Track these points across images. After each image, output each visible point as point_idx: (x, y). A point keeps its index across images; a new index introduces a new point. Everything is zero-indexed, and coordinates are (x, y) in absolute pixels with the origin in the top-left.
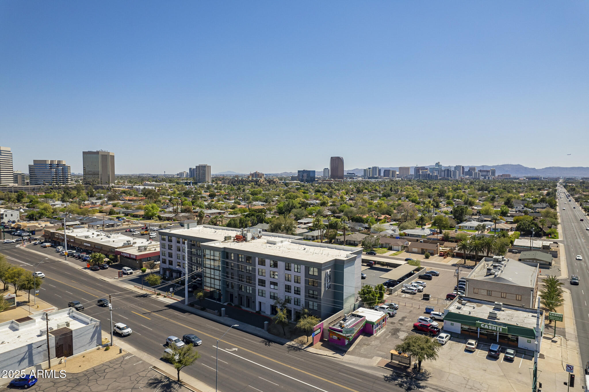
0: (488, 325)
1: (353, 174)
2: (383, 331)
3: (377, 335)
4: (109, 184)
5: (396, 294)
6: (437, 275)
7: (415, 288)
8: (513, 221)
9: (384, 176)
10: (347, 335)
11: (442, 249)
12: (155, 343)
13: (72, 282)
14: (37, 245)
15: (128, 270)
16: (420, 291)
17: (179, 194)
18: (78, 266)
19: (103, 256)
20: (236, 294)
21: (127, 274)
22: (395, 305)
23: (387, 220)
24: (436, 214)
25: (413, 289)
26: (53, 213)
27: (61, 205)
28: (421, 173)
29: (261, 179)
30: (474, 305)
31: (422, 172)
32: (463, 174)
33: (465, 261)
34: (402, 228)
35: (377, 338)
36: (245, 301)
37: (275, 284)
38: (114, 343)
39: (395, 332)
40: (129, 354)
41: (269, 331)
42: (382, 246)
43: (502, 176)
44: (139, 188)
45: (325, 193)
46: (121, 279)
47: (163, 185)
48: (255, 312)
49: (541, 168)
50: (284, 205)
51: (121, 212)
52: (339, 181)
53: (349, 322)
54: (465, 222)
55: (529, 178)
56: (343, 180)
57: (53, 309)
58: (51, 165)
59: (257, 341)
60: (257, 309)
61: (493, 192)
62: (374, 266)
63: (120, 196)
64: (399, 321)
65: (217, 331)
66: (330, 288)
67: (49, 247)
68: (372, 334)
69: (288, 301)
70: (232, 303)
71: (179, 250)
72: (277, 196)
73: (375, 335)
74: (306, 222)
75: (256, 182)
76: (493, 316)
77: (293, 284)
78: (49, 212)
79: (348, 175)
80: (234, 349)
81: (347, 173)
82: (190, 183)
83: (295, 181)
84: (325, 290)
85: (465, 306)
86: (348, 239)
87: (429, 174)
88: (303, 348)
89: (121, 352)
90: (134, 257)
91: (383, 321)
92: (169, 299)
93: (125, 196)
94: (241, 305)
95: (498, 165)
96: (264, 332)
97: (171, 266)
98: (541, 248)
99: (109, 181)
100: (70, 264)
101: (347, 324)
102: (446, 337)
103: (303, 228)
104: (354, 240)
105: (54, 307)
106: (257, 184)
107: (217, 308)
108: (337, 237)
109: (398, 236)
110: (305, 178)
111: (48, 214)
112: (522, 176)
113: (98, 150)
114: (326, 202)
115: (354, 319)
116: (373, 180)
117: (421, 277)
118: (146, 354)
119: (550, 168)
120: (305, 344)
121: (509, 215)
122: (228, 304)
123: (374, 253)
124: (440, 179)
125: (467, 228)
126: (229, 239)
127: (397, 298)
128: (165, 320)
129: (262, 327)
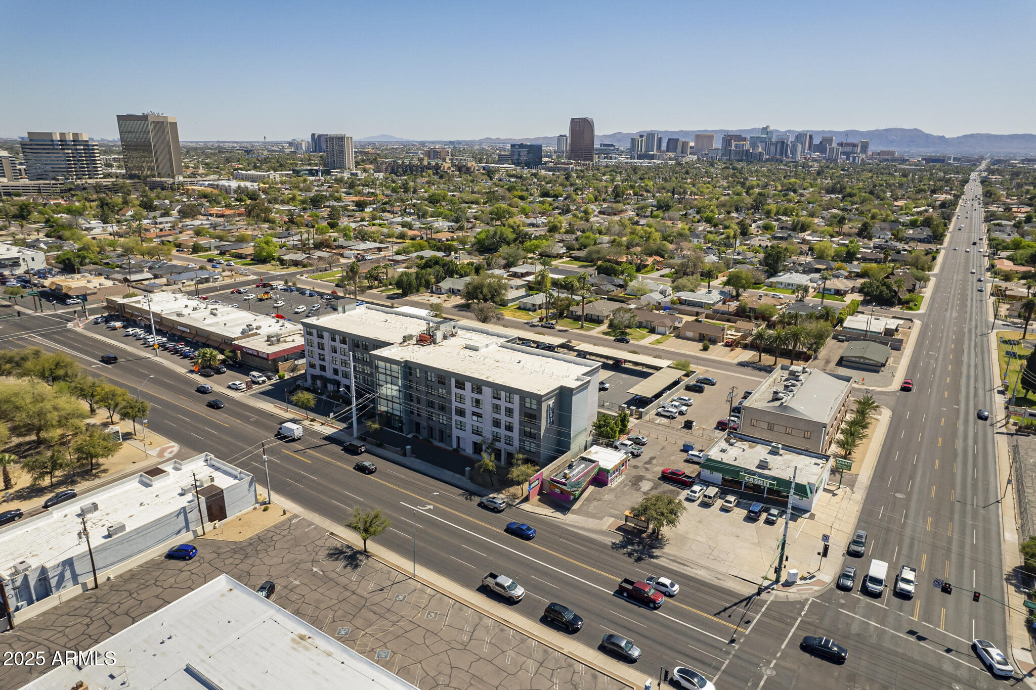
0: (754, 479)
1: (612, 145)
2: (621, 479)
3: (613, 486)
4: (173, 178)
5: (648, 419)
6: (713, 384)
7: (674, 410)
8: (859, 271)
9: (668, 151)
10: (573, 490)
11: (731, 335)
12: (325, 498)
13: (180, 398)
14: (99, 323)
15: (259, 377)
16: (681, 413)
17: (303, 202)
18: (180, 367)
19: (215, 352)
20: (424, 423)
21: (258, 383)
22: (643, 438)
23: (656, 267)
24: (738, 254)
25: (672, 412)
26: (99, 253)
27: (101, 229)
28: (733, 148)
29: (445, 164)
30: (745, 445)
31: (736, 146)
32: (809, 149)
33: (760, 355)
34: (677, 289)
35: (612, 490)
36: (437, 434)
37: (479, 416)
38: (272, 500)
39: (636, 481)
40: (296, 516)
41: (472, 479)
42: (640, 326)
43: (879, 154)
44: (230, 186)
45: (557, 197)
46: (251, 392)
47: (271, 176)
48: (451, 449)
49: (955, 136)
50: (487, 236)
51: (212, 248)
52: (584, 165)
53: (577, 470)
54: (781, 274)
55: (928, 160)
56: (591, 163)
57: (173, 447)
58: (63, 141)
59: (455, 494)
60: (455, 445)
61: (849, 199)
62: (623, 366)
63: (199, 208)
64: (646, 463)
65: (401, 479)
66: (553, 423)
67: (120, 328)
68: (606, 484)
69: (496, 438)
70: (418, 435)
71: (336, 352)
72: (474, 206)
73: (610, 485)
74: (524, 271)
75: (436, 170)
76: (765, 464)
77: (503, 418)
78: (93, 253)
79: (603, 148)
80: (429, 507)
81: (601, 145)
82: (317, 171)
83: (505, 166)
84: (546, 428)
85: (733, 447)
86: (589, 312)
87: (748, 151)
88: (515, 504)
89: (285, 513)
90: (265, 356)
91: (623, 466)
92: (328, 428)
93: (209, 207)
94: (432, 437)
95: (877, 130)
96: (465, 481)
97: (323, 373)
98: (881, 333)
99: (172, 171)
100: (166, 363)
101: (574, 473)
102: (700, 491)
103: (517, 288)
104: (597, 314)
105: (173, 444)
106: (437, 173)
107: (399, 443)
108: (571, 309)
109: (669, 305)
110: (524, 159)
111: (92, 256)
112: (916, 153)
113: (146, 113)
114: (559, 225)
115: (583, 465)
116: (646, 162)
117: (688, 388)
118: (317, 515)
119: (972, 135)
120: (518, 498)
121: (859, 256)
122: (414, 436)
123: (626, 340)
124: (767, 160)
125: (783, 285)
126: (409, 340)
127: (649, 424)
128: (328, 463)
129: (463, 473)
